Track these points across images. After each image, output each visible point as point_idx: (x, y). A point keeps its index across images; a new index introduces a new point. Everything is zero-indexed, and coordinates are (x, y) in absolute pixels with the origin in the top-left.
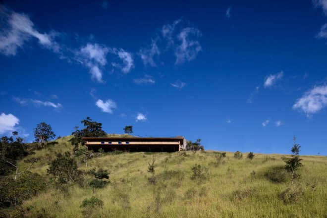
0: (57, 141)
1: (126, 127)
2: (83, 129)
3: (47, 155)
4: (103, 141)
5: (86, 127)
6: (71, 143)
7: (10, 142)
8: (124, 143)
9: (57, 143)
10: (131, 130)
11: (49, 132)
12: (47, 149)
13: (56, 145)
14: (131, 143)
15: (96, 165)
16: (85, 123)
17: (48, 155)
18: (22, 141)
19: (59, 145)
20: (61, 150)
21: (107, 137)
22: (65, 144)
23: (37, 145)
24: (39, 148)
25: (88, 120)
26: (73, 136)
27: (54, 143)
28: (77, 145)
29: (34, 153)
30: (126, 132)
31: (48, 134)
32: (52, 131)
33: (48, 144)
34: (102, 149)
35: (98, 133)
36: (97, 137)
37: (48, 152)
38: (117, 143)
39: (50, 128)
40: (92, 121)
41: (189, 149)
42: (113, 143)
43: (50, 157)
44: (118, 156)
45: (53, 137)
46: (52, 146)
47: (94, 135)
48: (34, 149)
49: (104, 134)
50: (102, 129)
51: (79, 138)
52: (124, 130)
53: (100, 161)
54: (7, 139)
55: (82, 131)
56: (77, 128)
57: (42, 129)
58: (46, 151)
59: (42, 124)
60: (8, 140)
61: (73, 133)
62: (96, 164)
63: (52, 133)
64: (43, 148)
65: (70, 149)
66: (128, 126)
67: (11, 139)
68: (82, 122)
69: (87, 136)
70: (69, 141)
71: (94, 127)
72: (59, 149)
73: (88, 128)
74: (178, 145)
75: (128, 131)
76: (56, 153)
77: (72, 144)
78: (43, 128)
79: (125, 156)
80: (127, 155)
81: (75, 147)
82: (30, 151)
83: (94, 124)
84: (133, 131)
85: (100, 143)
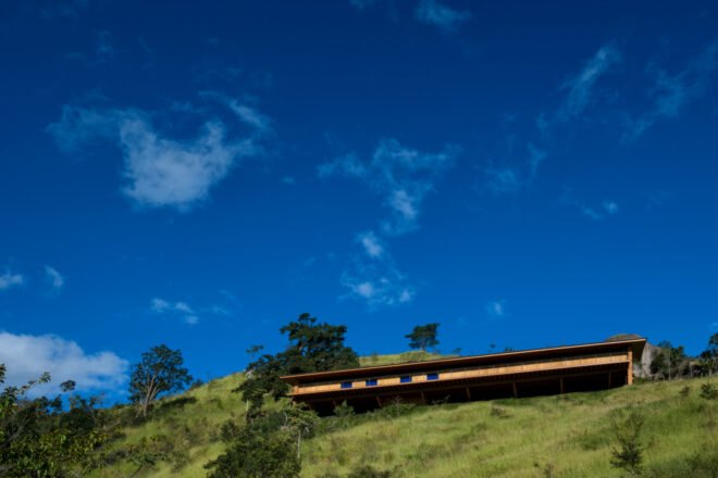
0: (192, 394)
1: (417, 329)
2: (283, 350)
3: (162, 438)
4: (346, 378)
5: (296, 342)
6: (241, 394)
7: (52, 410)
8: (422, 379)
9: (193, 400)
10: (433, 337)
11: (176, 370)
12: (162, 421)
13: (189, 407)
14: (444, 376)
15: (330, 459)
16: (293, 332)
17: (164, 437)
18: (93, 403)
19: (200, 407)
20: (205, 419)
21: (358, 366)
22: (217, 401)
23: (132, 413)
24: (139, 421)
25: (304, 322)
26: (250, 375)
27: (182, 402)
28: (258, 400)
29: (122, 436)
30: (414, 346)
31: (169, 378)
32: (183, 366)
33: (166, 406)
34: (349, 404)
35: (333, 356)
36: (326, 369)
37: (165, 431)
38: (395, 381)
39: (180, 359)
40: (315, 324)
41: (673, 376)
42: (382, 383)
43: (169, 444)
44: (404, 420)
45: (184, 384)
46: (177, 410)
47: (317, 365)
48: (124, 424)
49: (351, 357)
50: (346, 344)
51: (268, 378)
52: (409, 341)
53: (343, 441)
54: (46, 405)
55: (279, 356)
56: (256, 349)
57: (155, 365)
58: (159, 428)
59: (156, 349)
60: (49, 408)
61: (251, 367)
62: (329, 453)
63: (183, 372)
64: (149, 418)
65: (233, 415)
66: (423, 324)
67: (57, 403)
68: (283, 331)
69: (296, 371)
70: (237, 390)
71: (320, 339)
72: (197, 417)
73: (300, 344)
74: (625, 366)
75: (422, 340)
76: (187, 430)
77: (245, 399)
78: (159, 361)
79: (430, 418)
80: (440, 414)
81: (253, 407)
82: (112, 430)
83: (323, 331)
84: (437, 338)
85: (336, 387)
